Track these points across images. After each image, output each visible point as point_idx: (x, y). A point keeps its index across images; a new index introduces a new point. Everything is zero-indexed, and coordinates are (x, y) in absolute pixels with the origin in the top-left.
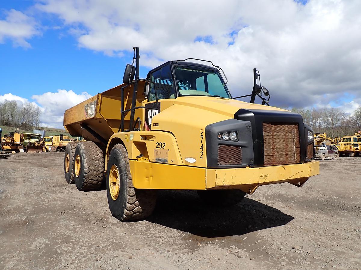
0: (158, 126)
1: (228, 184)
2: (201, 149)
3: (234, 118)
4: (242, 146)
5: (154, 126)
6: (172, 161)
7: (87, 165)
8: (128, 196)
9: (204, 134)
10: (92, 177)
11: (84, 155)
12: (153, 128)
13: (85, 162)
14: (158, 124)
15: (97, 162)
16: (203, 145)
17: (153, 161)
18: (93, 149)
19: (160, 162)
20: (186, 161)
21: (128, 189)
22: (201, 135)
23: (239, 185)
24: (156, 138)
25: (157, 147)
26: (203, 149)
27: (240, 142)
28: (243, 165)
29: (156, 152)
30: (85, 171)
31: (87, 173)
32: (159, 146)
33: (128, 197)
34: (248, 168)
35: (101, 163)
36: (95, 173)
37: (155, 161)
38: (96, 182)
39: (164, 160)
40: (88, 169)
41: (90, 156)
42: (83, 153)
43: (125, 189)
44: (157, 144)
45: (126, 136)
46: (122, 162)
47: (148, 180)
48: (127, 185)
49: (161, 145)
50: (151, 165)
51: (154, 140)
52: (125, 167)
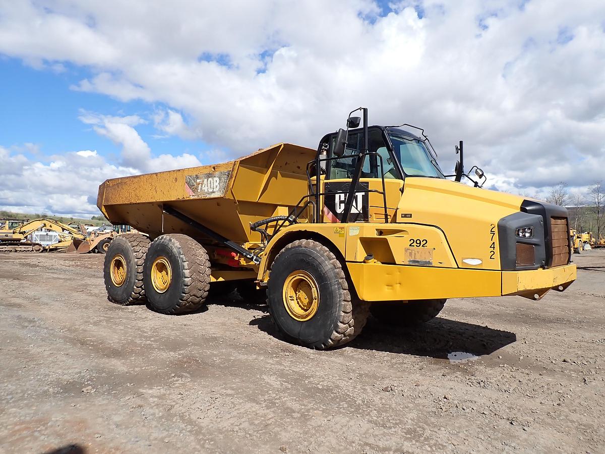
0: (411, 217)
1: (528, 288)
2: (491, 247)
3: (519, 211)
4: (535, 245)
5: (402, 217)
6: (441, 263)
7: (190, 272)
8: (341, 312)
9: (496, 230)
10: (195, 292)
11: (181, 256)
12: (399, 219)
13: (186, 267)
14: (411, 214)
15: (202, 267)
16: (494, 243)
17: (403, 263)
18: (193, 247)
19: (417, 264)
20: (463, 263)
21: (343, 303)
22: (491, 231)
23: (537, 289)
24: (408, 234)
25: (410, 245)
26: (494, 248)
27: (534, 240)
28: (536, 266)
29: (409, 251)
30: (185, 283)
31: (188, 286)
32: (415, 244)
33: (343, 314)
34: (540, 270)
35: (207, 269)
36: (200, 285)
37: (407, 263)
38: (198, 299)
39: (426, 262)
40: (190, 278)
41: (192, 257)
42: (180, 253)
43: (337, 304)
44: (410, 241)
45: (338, 228)
46: (327, 265)
47: (391, 289)
48: (340, 298)
49: (418, 242)
50: (399, 269)
51: (405, 236)
52: (334, 273)
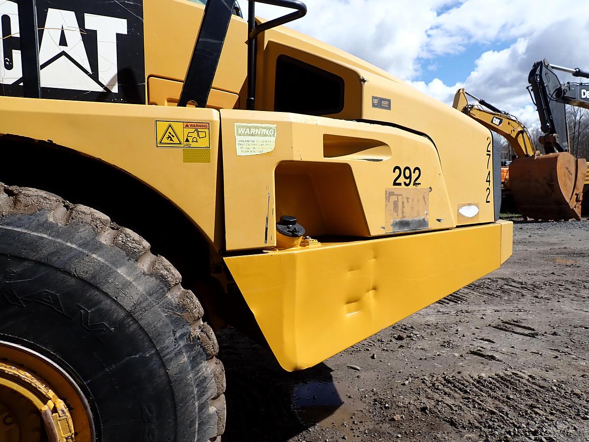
0: (389, 108)
2: (487, 181)
6: (439, 221)
9: (491, 149)
16: (489, 172)
17: (383, 233)
19: (405, 230)
20: (459, 215)
22: (487, 151)
24: (389, 153)
25: (395, 184)
26: (490, 181)
29: (393, 198)
32: (402, 180)
37: (390, 230)
39: (419, 221)
43: (193, 423)
44: (394, 172)
45: (178, 128)
46: (127, 285)
47: (357, 310)
48: (201, 394)
49: (407, 173)
50: (375, 248)
51: (385, 158)
52: (168, 306)
